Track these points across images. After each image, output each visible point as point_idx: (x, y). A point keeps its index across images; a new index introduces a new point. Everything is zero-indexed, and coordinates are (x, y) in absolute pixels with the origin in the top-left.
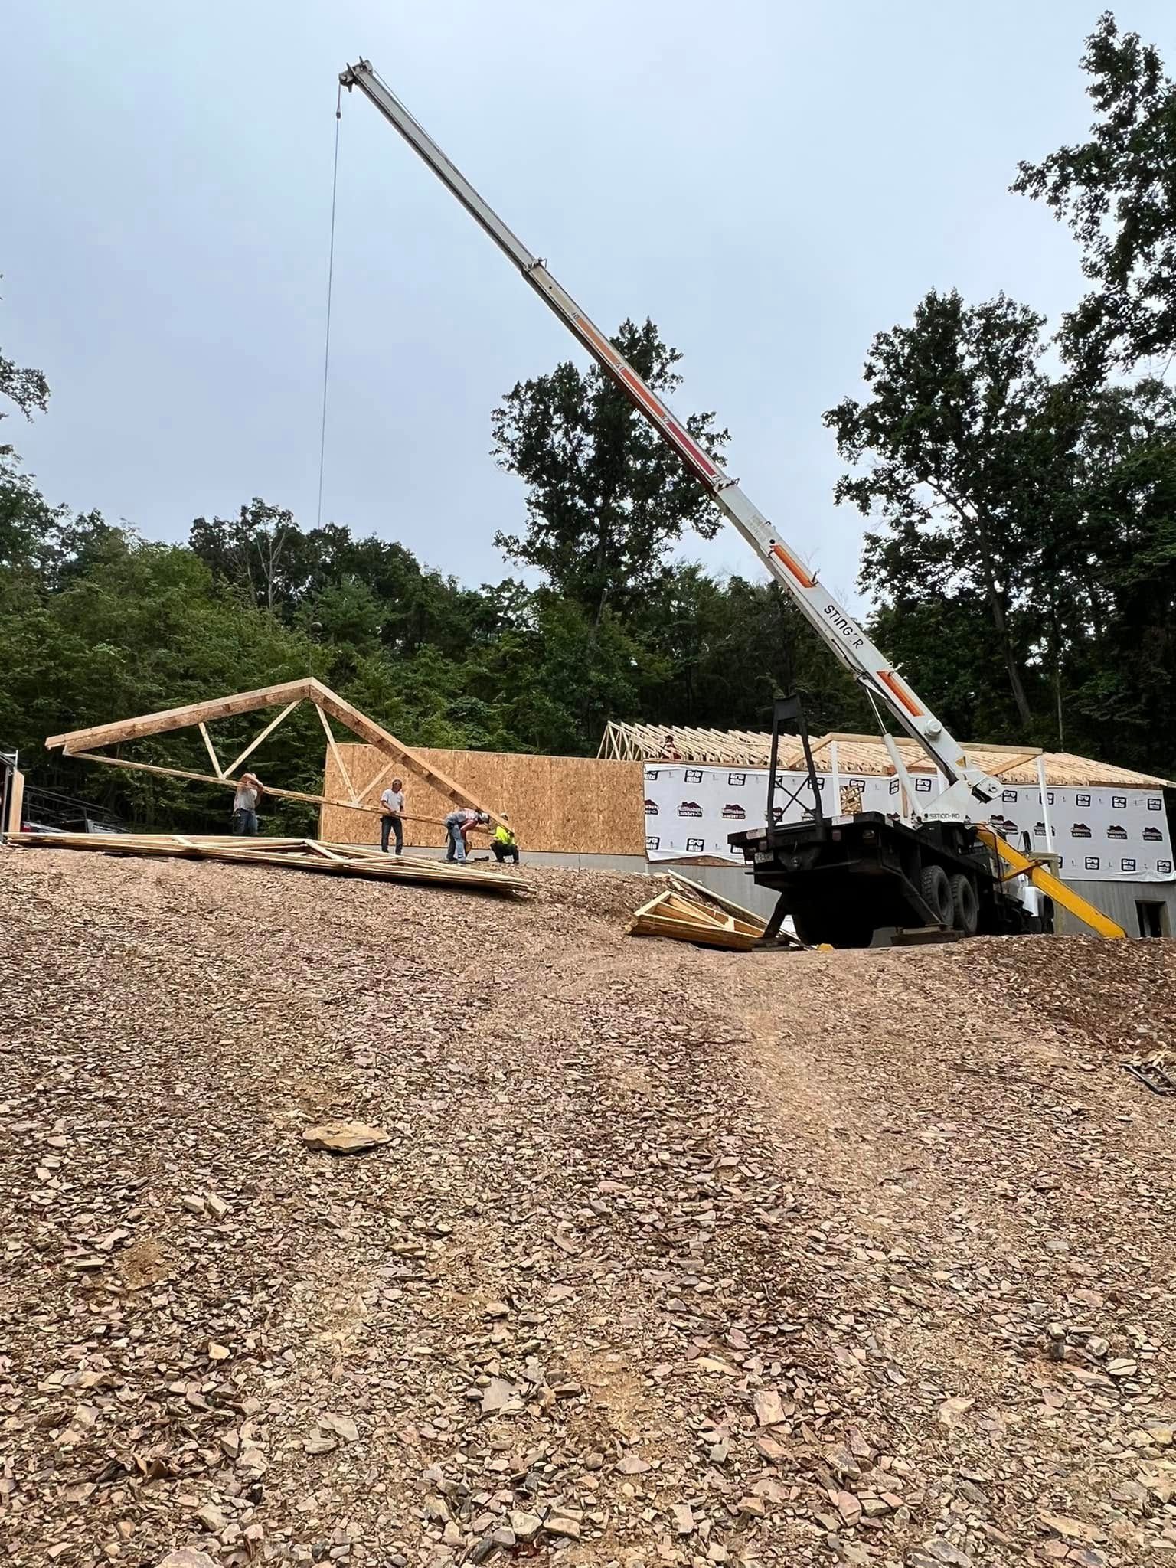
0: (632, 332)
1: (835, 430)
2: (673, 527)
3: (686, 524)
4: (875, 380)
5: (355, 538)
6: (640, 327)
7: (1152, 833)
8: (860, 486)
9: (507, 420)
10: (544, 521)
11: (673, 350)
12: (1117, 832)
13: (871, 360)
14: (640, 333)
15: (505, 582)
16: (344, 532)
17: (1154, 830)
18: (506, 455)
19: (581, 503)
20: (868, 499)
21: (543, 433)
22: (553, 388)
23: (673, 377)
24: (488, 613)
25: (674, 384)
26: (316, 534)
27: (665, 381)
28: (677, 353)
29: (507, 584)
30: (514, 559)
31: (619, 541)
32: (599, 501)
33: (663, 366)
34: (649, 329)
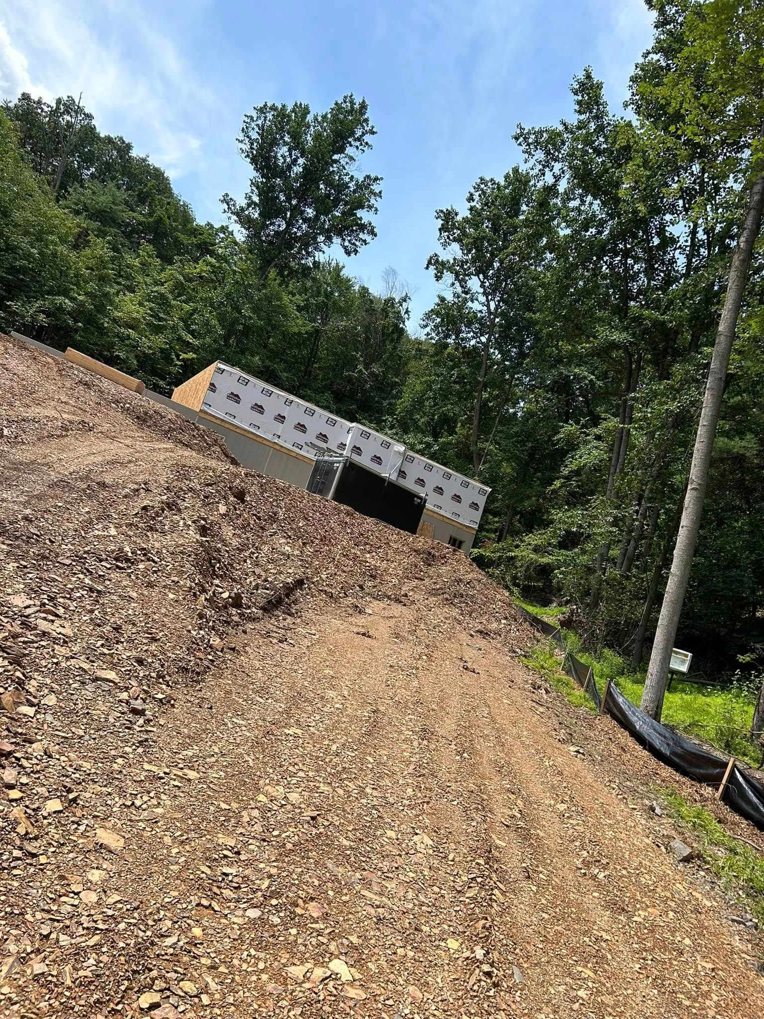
0: (352, 103)
1: (440, 222)
2: (329, 239)
3: (337, 240)
4: (473, 204)
5: (134, 153)
6: (358, 100)
7: (474, 506)
8: (443, 264)
9: (253, 125)
10: (256, 199)
11: (373, 127)
12: (457, 498)
13: (472, 191)
14: (357, 106)
15: (222, 227)
16: (129, 147)
17: (476, 504)
18: (246, 147)
19: (282, 198)
20: (442, 273)
21: (274, 143)
22: (289, 116)
23: (367, 143)
24: (205, 243)
25: (365, 149)
26: (109, 140)
27: (361, 144)
28: (374, 130)
29: (224, 229)
30: (230, 215)
31: (296, 233)
32: (294, 202)
33: (363, 134)
34: (363, 106)
